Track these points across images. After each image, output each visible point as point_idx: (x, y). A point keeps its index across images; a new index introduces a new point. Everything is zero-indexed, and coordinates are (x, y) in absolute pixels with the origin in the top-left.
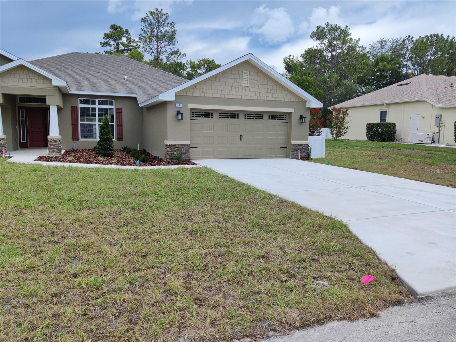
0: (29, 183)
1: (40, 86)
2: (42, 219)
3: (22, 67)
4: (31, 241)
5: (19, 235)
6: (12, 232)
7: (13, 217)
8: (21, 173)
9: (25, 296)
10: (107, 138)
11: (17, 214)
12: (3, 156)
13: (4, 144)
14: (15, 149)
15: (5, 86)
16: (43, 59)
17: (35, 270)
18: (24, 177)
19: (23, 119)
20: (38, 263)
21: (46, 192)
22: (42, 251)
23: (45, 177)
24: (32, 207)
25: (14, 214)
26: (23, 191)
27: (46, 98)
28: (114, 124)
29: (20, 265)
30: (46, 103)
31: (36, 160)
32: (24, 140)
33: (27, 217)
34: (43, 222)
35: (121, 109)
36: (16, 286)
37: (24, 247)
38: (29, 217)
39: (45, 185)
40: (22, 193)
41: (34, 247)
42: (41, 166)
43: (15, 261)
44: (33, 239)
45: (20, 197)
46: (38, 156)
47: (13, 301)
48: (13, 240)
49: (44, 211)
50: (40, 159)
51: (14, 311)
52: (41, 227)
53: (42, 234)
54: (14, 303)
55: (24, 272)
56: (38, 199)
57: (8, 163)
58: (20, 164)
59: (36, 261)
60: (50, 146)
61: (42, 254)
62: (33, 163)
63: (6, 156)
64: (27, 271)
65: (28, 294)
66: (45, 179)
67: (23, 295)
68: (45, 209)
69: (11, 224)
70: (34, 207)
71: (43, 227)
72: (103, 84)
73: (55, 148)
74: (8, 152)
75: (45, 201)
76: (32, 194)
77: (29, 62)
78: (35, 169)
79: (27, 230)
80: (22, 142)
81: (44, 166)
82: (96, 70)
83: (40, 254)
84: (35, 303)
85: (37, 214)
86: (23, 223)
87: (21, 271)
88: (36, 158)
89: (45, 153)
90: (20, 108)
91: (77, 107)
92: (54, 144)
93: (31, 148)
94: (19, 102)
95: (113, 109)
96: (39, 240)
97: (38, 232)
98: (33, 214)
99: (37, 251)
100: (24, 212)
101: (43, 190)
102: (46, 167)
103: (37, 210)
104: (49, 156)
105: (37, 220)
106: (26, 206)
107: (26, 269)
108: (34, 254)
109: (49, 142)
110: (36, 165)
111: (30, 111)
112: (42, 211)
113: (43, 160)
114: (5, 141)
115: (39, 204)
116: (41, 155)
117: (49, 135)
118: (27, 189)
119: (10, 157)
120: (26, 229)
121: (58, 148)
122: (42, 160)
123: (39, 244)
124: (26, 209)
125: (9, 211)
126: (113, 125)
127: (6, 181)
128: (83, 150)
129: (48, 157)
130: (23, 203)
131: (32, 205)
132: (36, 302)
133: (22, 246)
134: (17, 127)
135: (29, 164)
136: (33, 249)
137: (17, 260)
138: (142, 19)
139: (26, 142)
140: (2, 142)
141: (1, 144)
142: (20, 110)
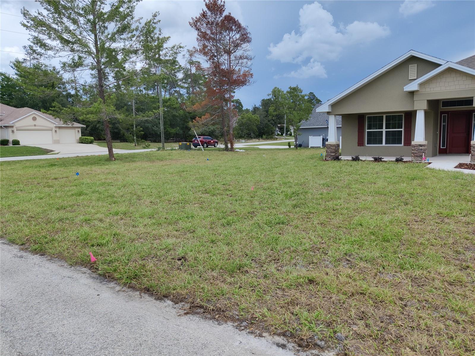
0: (450, 191)
1: (467, 87)
2: (466, 232)
3: (450, 70)
4: (455, 253)
5: (443, 243)
6: (436, 239)
7: (436, 224)
8: (441, 180)
9: (453, 310)
11: (439, 222)
12: (423, 162)
13: (425, 150)
14: (434, 155)
15: (431, 92)
16: (471, 57)
17: (461, 285)
18: (445, 184)
19: (444, 124)
20: (465, 279)
21: (470, 203)
22: (468, 267)
23: (468, 186)
24: (454, 216)
25: (437, 221)
26: (444, 199)
27: (473, 100)
29: (446, 275)
30: (472, 105)
31: (456, 167)
32: (443, 146)
33: (450, 226)
34: (468, 236)
36: (443, 296)
37: (448, 257)
38: (452, 227)
39: (468, 194)
40: (443, 201)
41: (458, 260)
42: (462, 174)
43: (440, 269)
44: (457, 251)
45: (441, 205)
46: (458, 163)
47: (442, 310)
48: (436, 248)
49: (469, 223)
50: (461, 166)
51: (443, 321)
52: (465, 240)
53: (468, 248)
54: (442, 312)
55: (451, 284)
56: (460, 210)
57: (427, 168)
58: (440, 170)
59: (463, 276)
60: (472, 152)
61: (468, 270)
62: (453, 170)
63: (425, 162)
64: (453, 283)
65: (457, 308)
66: (468, 188)
67: (451, 307)
68: (469, 221)
69: (434, 231)
70: (457, 217)
71: (469, 241)
74: (427, 158)
75: (469, 212)
76: (454, 203)
77: (457, 63)
78: (455, 177)
79: (451, 241)
80: (441, 147)
81: (465, 174)
83: (466, 269)
84: (466, 322)
85: (461, 225)
86: (446, 232)
87: (447, 281)
88: (456, 165)
89: (466, 159)
90: (442, 113)
93: (450, 154)
94: (442, 107)
96: (464, 254)
97: (463, 245)
98: (456, 224)
99: (462, 265)
100: (446, 220)
101: (466, 200)
102: (468, 175)
103: (460, 221)
104: (471, 163)
105: (460, 232)
106: (448, 215)
107: (452, 281)
108: (459, 268)
109: (472, 148)
110: (457, 172)
111: (453, 116)
112: (465, 223)
113: (464, 167)
114: (426, 147)
115: (462, 215)
116: (461, 162)
117: (472, 140)
118: (448, 197)
119: (430, 163)
120: (449, 239)
122: (462, 167)
123: (464, 258)
124: (448, 218)
125: (431, 217)
127: (427, 187)
129: (469, 164)
130: (445, 212)
131: (455, 214)
132: (466, 320)
133: (446, 256)
134: (438, 133)
135: (449, 171)
136: (458, 262)
137: (442, 269)
139: (445, 148)
140: (423, 148)
141: (421, 149)
142: (443, 115)
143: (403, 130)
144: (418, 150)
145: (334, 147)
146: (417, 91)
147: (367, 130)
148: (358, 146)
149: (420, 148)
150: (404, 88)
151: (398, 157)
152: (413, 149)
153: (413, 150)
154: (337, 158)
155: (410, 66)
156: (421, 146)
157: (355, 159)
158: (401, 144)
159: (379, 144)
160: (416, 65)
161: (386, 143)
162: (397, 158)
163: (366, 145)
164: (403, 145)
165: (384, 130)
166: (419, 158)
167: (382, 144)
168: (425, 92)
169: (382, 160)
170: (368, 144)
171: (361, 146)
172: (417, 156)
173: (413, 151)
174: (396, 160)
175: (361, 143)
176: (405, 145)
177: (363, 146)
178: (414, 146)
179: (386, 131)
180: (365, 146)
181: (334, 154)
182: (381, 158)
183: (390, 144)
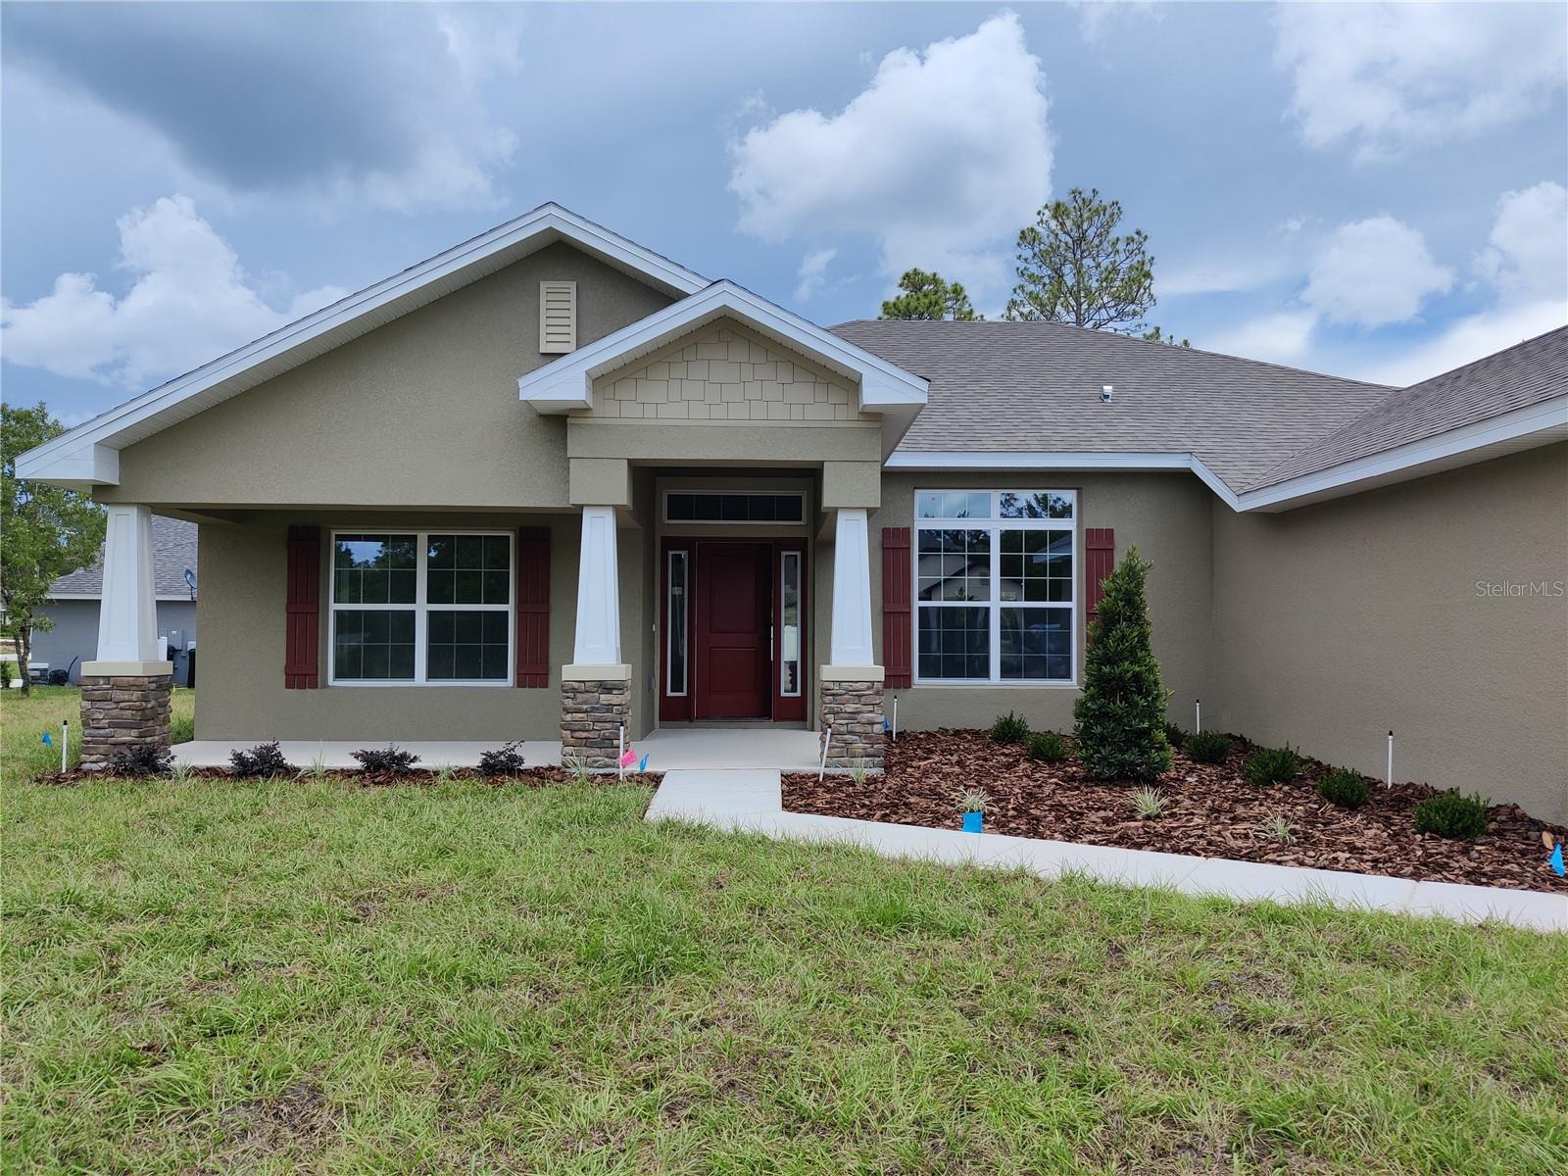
1: (797, 413)
3: (726, 328)
10: (1137, 677)
12: (619, 771)
13: (624, 709)
14: (647, 731)
15: (648, 422)
19: (678, 591)
27: (821, 477)
28: (1072, 605)
32: (677, 687)
35: (1110, 533)
46: (777, 774)
60: (824, 718)
63: (629, 768)
72: (1016, 422)
73: (858, 729)
74: (638, 752)
80: (669, 693)
82: (965, 372)
90: (669, 543)
91: (906, 532)
92: (850, 707)
93: (704, 724)
94: (670, 518)
95: (1070, 532)
104: (833, 771)
109: (826, 699)
111: (711, 557)
113: (821, 802)
114: (626, 694)
116: (790, 767)
117: (828, 662)
119: (655, 780)
121: (869, 728)
122: (818, 803)
126: (1069, 610)
128: (929, 735)
129: (825, 778)
134: (656, 628)
138: (1023, 232)
139: (684, 694)
140: (613, 698)
141: (609, 707)
142: (671, 553)
143: (510, 608)
144: (594, 709)
145: (136, 695)
146: (581, 411)
147: (334, 607)
148: (288, 686)
149: (604, 698)
150: (522, 382)
151: (494, 751)
152: (569, 703)
153: (567, 711)
154: (144, 764)
155: (544, 286)
156: (605, 687)
157: (254, 763)
158: (505, 676)
159: (395, 676)
160: (573, 286)
161: (432, 674)
162: (489, 755)
163: (331, 681)
164: (510, 680)
165: (422, 608)
166: (598, 751)
167: (411, 675)
168: (619, 422)
169: (413, 766)
170: (339, 675)
171: (302, 686)
172: (588, 743)
173: (568, 717)
174: (485, 765)
175: (301, 672)
176: (521, 683)
177: (314, 685)
178: (575, 691)
179: (431, 613)
180: (325, 686)
181: (135, 733)
182: (404, 756)
183: (449, 676)
